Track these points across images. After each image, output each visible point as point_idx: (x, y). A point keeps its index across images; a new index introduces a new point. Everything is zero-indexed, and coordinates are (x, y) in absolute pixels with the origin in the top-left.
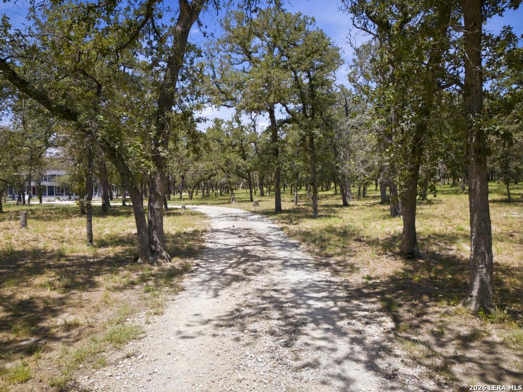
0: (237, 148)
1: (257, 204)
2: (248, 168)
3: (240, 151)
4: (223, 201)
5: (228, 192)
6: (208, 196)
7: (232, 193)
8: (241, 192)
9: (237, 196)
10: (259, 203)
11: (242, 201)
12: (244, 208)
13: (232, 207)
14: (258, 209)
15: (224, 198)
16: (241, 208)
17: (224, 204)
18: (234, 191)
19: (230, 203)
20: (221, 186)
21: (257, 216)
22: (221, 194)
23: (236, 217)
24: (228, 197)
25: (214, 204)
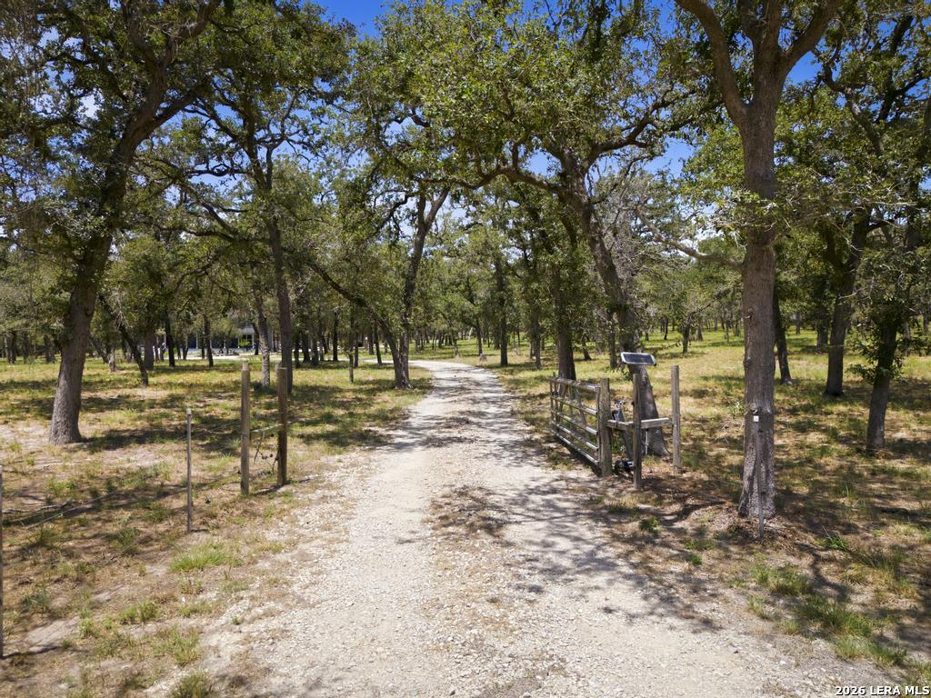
0: (462, 287)
1: (484, 358)
2: (476, 313)
3: (466, 290)
4: (444, 356)
5: (450, 343)
6: (422, 348)
7: (456, 345)
8: (469, 343)
9: (463, 349)
10: (488, 357)
11: (469, 356)
12: (469, 363)
13: (454, 362)
14: (485, 363)
15: (444, 351)
16: (464, 363)
17: (444, 358)
18: (458, 342)
19: (452, 357)
20: (440, 335)
21: (480, 370)
22: (440, 347)
23: (459, 371)
24: (450, 351)
25: (433, 359)
